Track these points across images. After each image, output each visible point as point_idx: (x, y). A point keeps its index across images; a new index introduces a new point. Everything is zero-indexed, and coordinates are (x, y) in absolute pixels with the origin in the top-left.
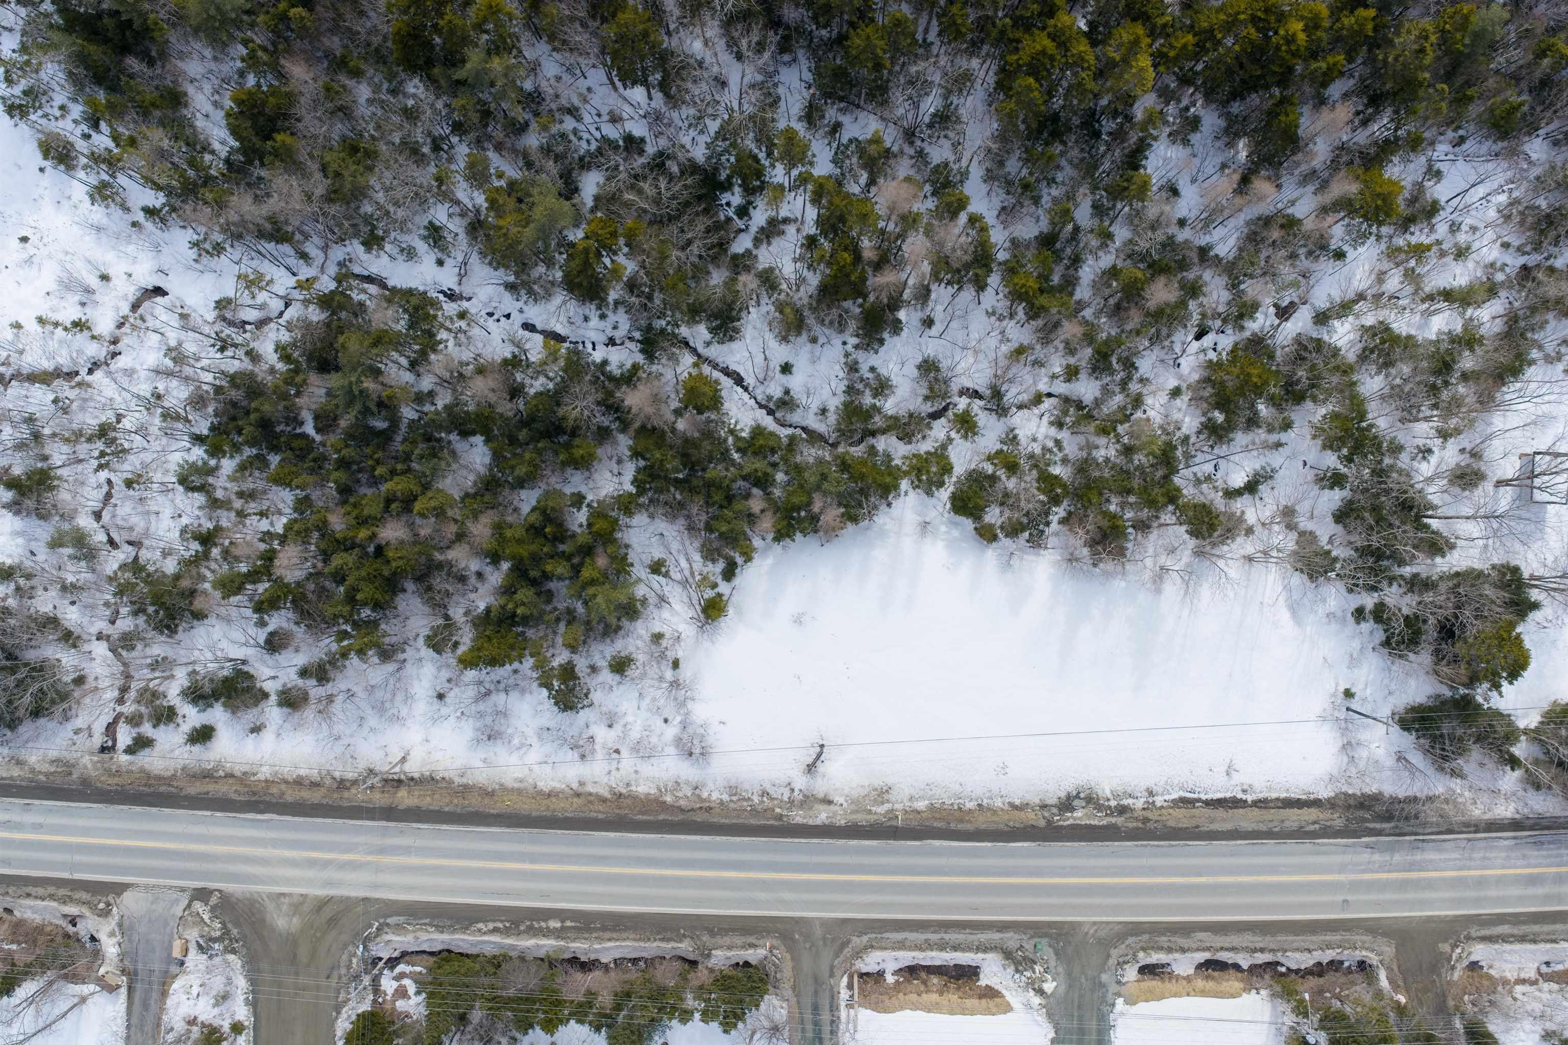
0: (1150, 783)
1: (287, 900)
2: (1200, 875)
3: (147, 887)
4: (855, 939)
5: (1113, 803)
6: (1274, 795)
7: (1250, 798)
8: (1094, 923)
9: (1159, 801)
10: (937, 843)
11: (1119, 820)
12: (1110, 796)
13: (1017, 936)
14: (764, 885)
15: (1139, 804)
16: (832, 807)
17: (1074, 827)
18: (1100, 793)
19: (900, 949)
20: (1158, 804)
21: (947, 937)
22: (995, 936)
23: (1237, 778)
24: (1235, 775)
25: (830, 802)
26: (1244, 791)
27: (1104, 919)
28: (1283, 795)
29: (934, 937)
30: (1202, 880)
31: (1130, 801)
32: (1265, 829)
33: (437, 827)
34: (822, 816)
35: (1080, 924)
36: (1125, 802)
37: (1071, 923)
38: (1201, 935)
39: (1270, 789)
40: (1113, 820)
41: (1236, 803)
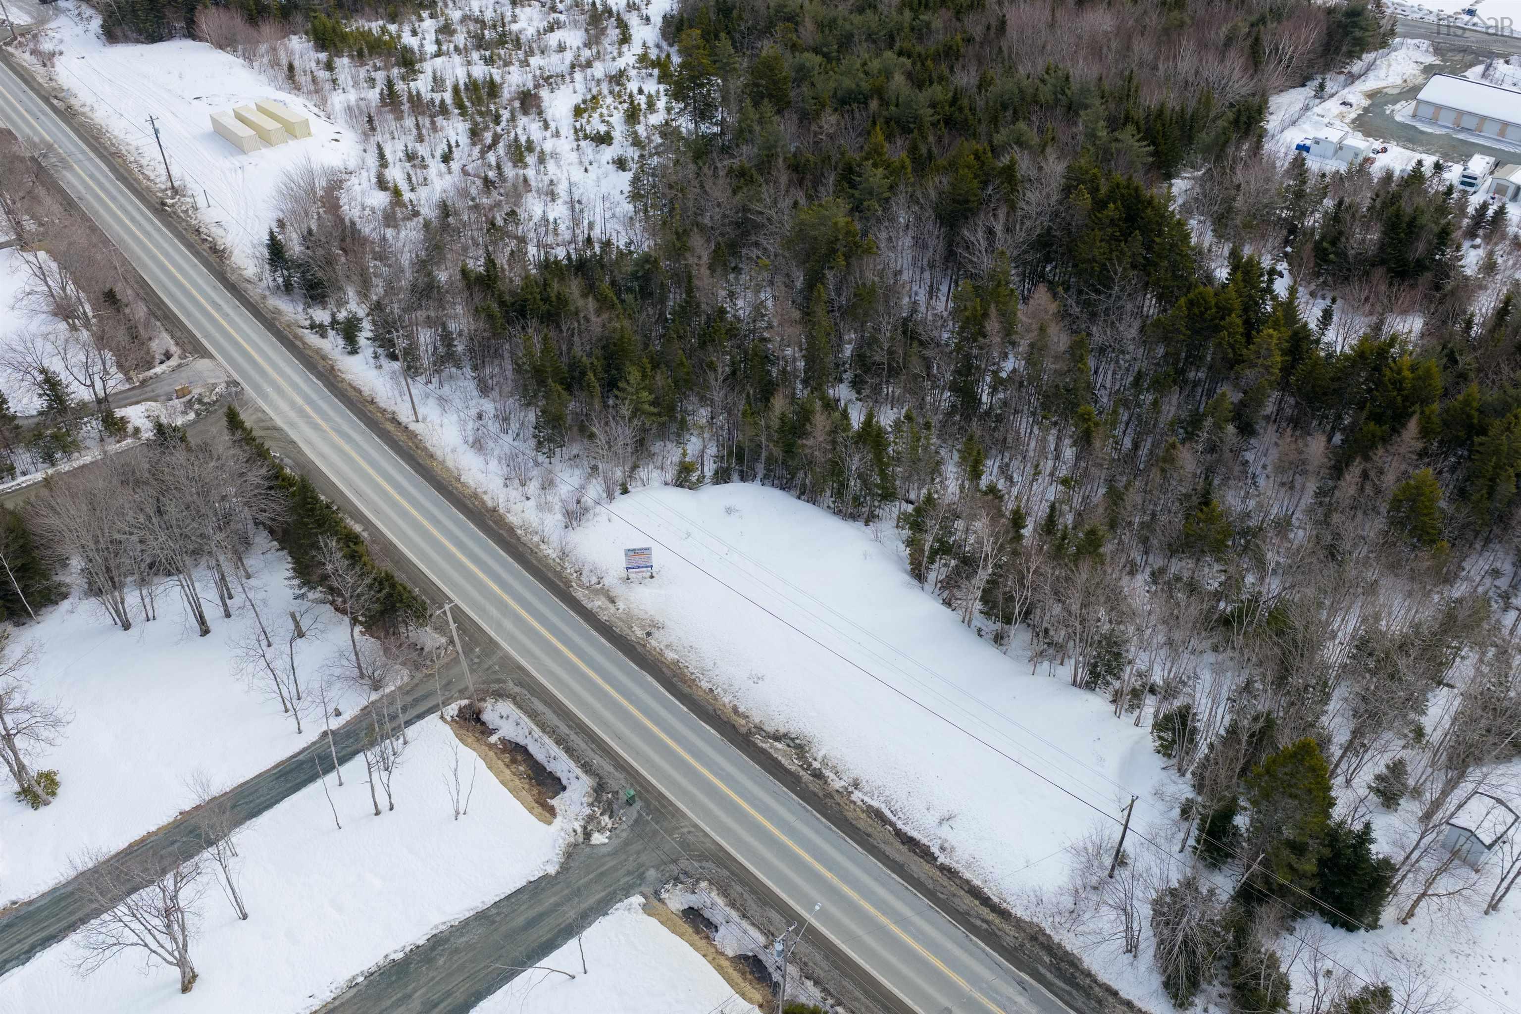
0: (863, 778)
1: (260, 415)
2: (830, 870)
3: (219, 365)
4: (511, 684)
5: (816, 765)
6: (967, 875)
7: (942, 859)
8: (696, 826)
9: (857, 796)
10: (650, 678)
11: (806, 776)
12: (820, 758)
13: (623, 782)
14: (503, 607)
15: (837, 784)
16: (610, 605)
17: (763, 751)
18: (814, 750)
19: (530, 716)
20: (854, 797)
21: (573, 737)
22: (607, 767)
23: (945, 832)
24: (945, 827)
25: (613, 602)
26: (942, 849)
27: (708, 829)
28: (977, 882)
29: (564, 729)
30: (828, 875)
31: (832, 776)
32: (931, 886)
33: (383, 444)
34: (596, 604)
35: (684, 815)
36: (827, 773)
37: (678, 809)
38: (773, 915)
39: (969, 866)
40: (802, 773)
41: (925, 853)
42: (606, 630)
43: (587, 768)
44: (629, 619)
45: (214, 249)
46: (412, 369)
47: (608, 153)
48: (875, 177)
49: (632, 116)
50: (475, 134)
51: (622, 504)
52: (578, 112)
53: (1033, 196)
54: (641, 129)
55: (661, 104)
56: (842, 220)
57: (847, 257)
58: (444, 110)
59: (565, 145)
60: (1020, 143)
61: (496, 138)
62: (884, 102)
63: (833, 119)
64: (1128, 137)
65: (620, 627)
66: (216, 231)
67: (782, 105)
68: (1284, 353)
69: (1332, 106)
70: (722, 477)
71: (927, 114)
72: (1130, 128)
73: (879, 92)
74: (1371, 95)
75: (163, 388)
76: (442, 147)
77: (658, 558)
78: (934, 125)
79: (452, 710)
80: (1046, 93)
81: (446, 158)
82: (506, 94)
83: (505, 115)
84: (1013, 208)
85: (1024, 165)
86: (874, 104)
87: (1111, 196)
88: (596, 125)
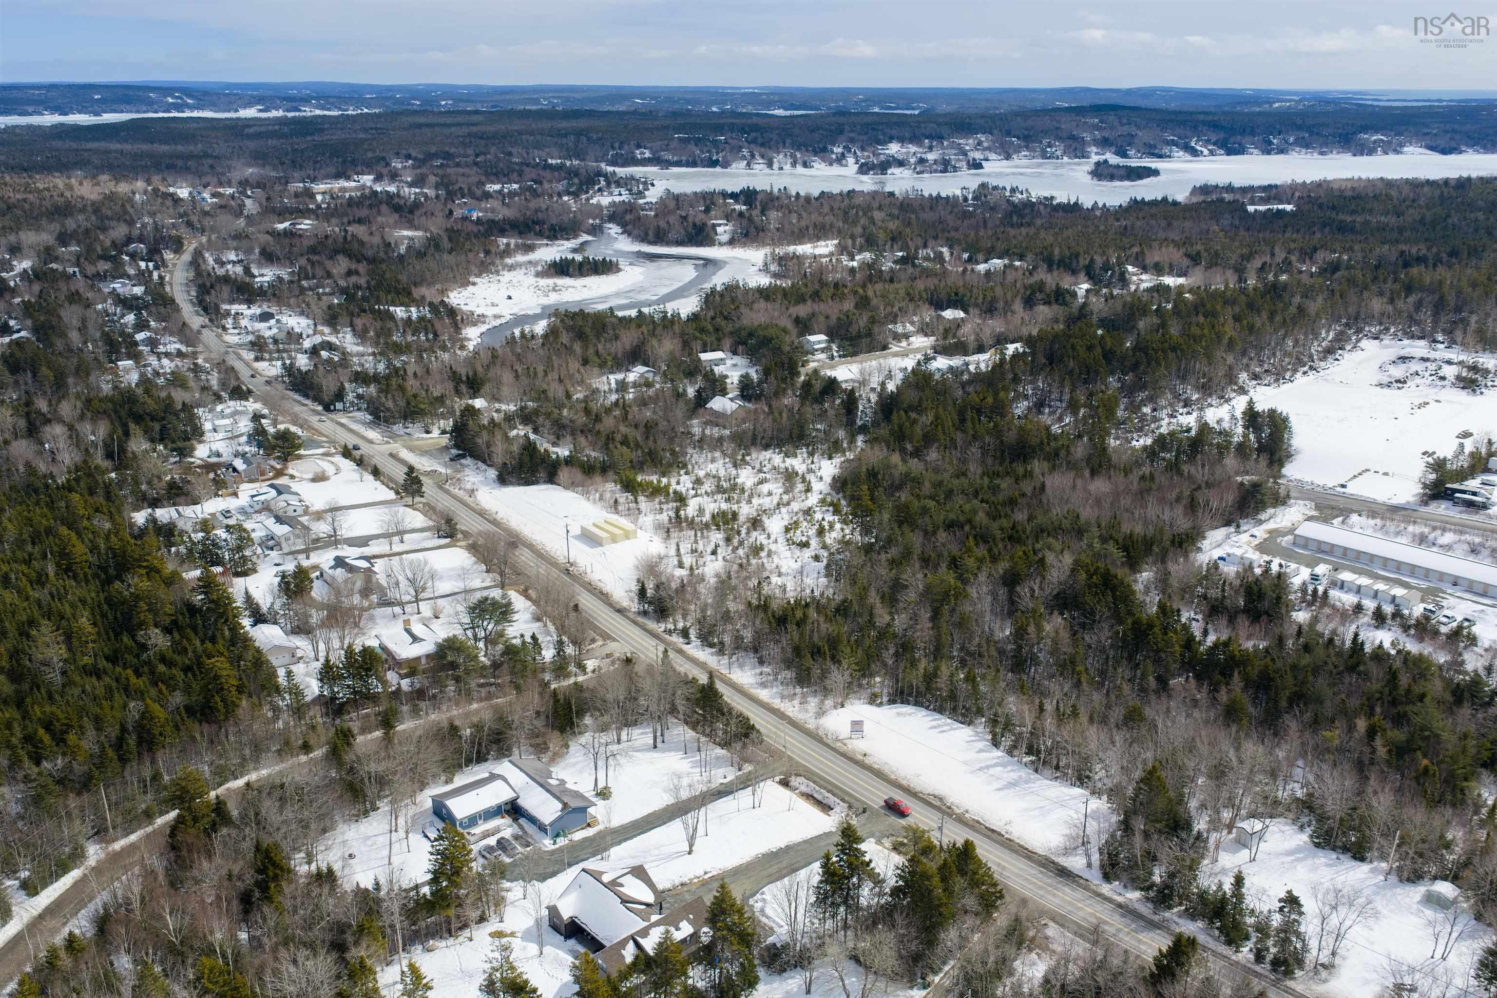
4: (802, 772)
5: (948, 804)
6: (1017, 841)
7: (1007, 837)
8: (895, 820)
10: (867, 773)
11: (944, 808)
12: (949, 802)
15: (958, 811)
16: (845, 746)
18: (947, 800)
19: (814, 784)
20: (966, 816)
22: (852, 801)
26: (1006, 834)
28: (1021, 843)
29: (829, 788)
31: (955, 808)
34: (838, 745)
36: (953, 807)
39: (1018, 839)
40: (942, 807)
41: (1000, 834)
42: (844, 755)
43: (843, 800)
44: (854, 751)
45: (601, 592)
46: (721, 652)
47: (808, 553)
48: (971, 562)
49: (821, 532)
50: (728, 540)
51: (841, 711)
52: (787, 530)
53: (1055, 573)
54: (828, 541)
55: (838, 526)
56: (952, 581)
57: (956, 599)
58: (707, 526)
59: (781, 547)
60: (1049, 549)
61: (741, 543)
62: (973, 527)
63: (944, 535)
64: (1111, 547)
65: (850, 754)
66: (600, 585)
67: (914, 527)
68: (1181, 646)
69: (1244, 537)
70: (892, 702)
71: (998, 534)
72: (1111, 542)
73: (969, 521)
74: (1270, 532)
75: (597, 654)
76: (711, 547)
77: (866, 727)
78: (1003, 540)
79: (777, 779)
80: (1066, 524)
81: (714, 553)
82: (742, 518)
83: (744, 531)
84: (1044, 578)
85: (1050, 558)
86: (967, 528)
87: (1096, 572)
88: (798, 537)
